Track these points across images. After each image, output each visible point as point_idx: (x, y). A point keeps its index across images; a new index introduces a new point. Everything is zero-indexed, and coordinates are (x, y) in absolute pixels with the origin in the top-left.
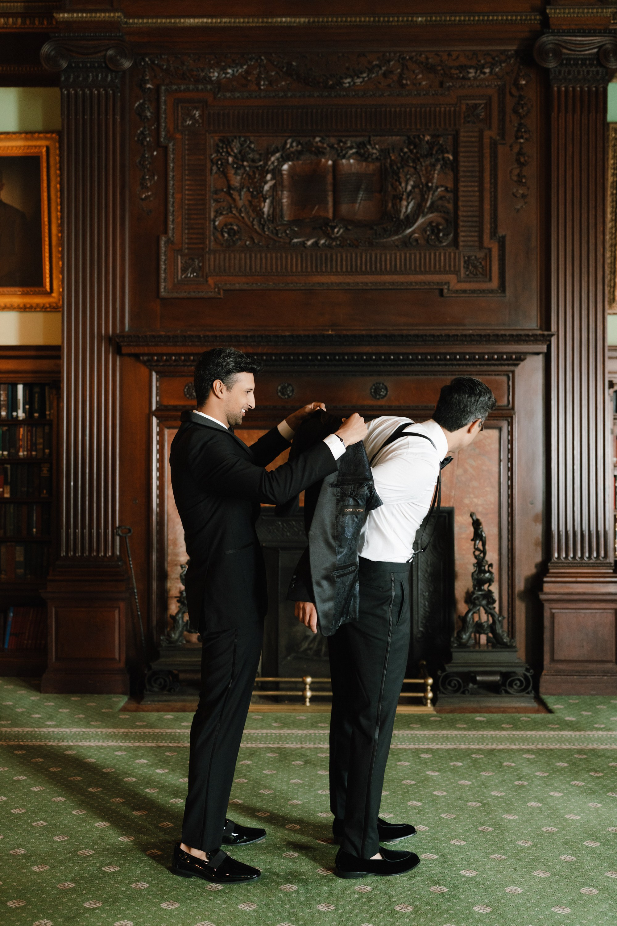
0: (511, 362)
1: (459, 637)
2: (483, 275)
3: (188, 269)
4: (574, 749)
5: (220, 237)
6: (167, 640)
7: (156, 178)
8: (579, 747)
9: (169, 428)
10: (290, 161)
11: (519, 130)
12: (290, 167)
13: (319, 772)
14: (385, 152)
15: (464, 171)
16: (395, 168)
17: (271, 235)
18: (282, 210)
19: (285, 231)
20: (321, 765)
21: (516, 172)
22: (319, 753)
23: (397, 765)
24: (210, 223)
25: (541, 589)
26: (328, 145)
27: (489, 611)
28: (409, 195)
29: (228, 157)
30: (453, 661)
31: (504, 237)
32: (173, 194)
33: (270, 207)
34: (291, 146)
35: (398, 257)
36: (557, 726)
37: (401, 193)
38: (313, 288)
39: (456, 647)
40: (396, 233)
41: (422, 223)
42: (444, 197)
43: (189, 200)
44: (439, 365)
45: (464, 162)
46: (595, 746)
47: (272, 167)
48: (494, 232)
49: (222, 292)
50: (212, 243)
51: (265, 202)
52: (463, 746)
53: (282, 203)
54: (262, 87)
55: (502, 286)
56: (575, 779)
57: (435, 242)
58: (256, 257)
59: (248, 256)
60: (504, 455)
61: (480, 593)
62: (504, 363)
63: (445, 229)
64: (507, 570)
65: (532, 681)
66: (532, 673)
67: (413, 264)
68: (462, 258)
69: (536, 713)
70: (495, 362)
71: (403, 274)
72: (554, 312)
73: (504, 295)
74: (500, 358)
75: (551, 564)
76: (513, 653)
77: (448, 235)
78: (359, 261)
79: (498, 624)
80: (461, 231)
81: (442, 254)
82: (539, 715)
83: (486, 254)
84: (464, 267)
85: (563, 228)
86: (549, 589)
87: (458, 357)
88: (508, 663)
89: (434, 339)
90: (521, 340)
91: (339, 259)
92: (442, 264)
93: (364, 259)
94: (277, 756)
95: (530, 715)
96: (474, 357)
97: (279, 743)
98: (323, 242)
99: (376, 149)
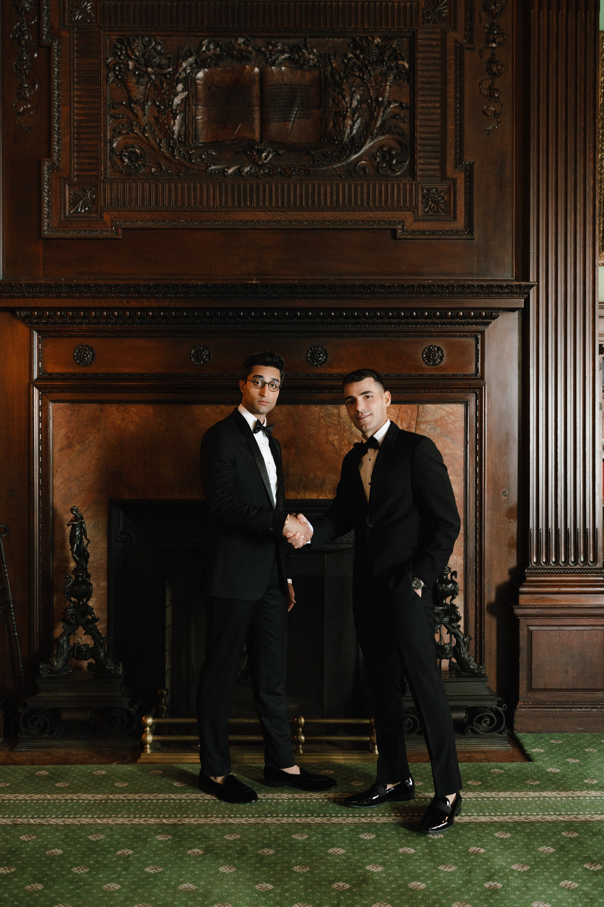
0: (480, 320)
2: (446, 212)
3: (78, 202)
4: (561, 821)
5: (118, 162)
6: (48, 669)
7: (37, 86)
8: (567, 818)
9: (53, 402)
10: (206, 68)
11: (490, 32)
12: (206, 74)
14: (324, 58)
15: (423, 83)
16: (338, 78)
17: (182, 160)
18: (196, 129)
19: (200, 156)
20: (227, 855)
21: (487, 84)
22: (227, 833)
24: (105, 145)
25: (516, 602)
26: (254, 48)
27: (453, 630)
28: (354, 112)
29: (128, 61)
31: (471, 165)
32: (59, 106)
33: (181, 126)
34: (208, 48)
35: (341, 189)
36: (538, 783)
37: (345, 109)
38: (235, 227)
40: (339, 159)
41: (371, 147)
42: (398, 115)
43: (78, 115)
44: (391, 324)
45: (423, 71)
46: (588, 817)
47: (183, 75)
48: (459, 159)
49: (120, 230)
50: (108, 170)
51: (175, 119)
53: (196, 120)
55: (470, 226)
56: (566, 878)
57: (387, 172)
58: (163, 188)
59: (153, 186)
60: (471, 436)
61: (441, 608)
62: (471, 321)
63: (399, 155)
64: (474, 577)
65: (504, 718)
66: (504, 708)
67: (359, 199)
68: (420, 191)
69: (510, 762)
70: (460, 321)
71: (346, 211)
72: (533, 258)
73: (472, 237)
74: (467, 315)
75: (528, 570)
76: (482, 683)
77: (402, 162)
78: (292, 194)
79: (463, 646)
80: (419, 158)
81: (395, 186)
82: (514, 764)
83: (450, 186)
84: (422, 203)
85: (545, 154)
86: (526, 601)
87: (415, 314)
88: (475, 695)
89: (384, 291)
90: (492, 293)
91: (267, 191)
92: (395, 199)
93: (298, 192)
94: (169, 840)
95: (503, 764)
96: (435, 314)
97: (176, 817)
98: (247, 169)
99: (314, 54)
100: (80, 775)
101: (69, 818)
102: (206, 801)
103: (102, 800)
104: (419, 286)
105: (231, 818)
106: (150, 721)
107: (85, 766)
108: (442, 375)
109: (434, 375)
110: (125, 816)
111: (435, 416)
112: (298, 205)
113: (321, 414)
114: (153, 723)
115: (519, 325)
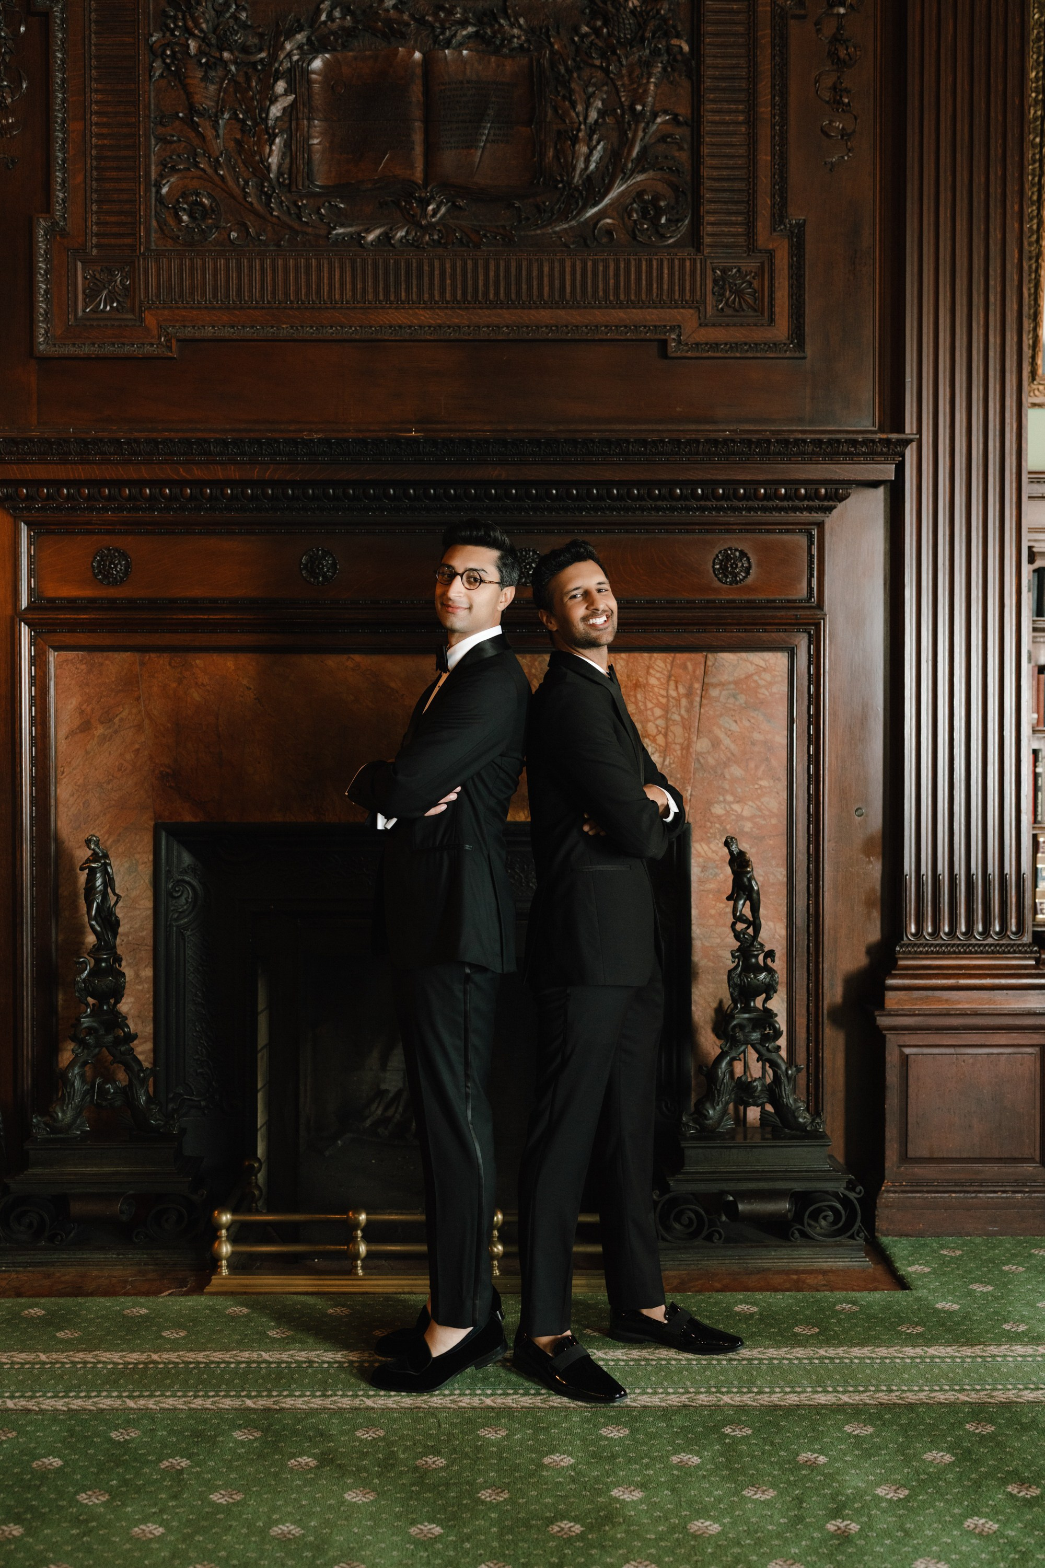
0: (817, 503)
1: (700, 1114)
2: (755, 311)
3: (99, 293)
4: (965, 1403)
5: (171, 221)
6: (47, 1125)
7: (24, 85)
8: (973, 1397)
9: (56, 648)
10: (327, 51)
12: (326, 64)
13: (350, 1496)
14: (539, 35)
15: (714, 78)
16: (561, 69)
17: (285, 218)
18: (310, 161)
19: (317, 210)
20: (359, 1470)
21: (828, 80)
22: (360, 1427)
23: (541, 1466)
24: (147, 190)
25: (881, 1004)
26: (412, 16)
27: (767, 1055)
28: (591, 131)
29: (187, 39)
30: (687, 1169)
31: (801, 226)
32: (64, 121)
33: (282, 156)
34: (330, 16)
35: (568, 270)
36: (920, 1329)
37: (576, 125)
38: (379, 336)
39: (693, 1138)
40: (565, 216)
41: (622, 194)
42: (670, 136)
43: (99, 136)
44: (657, 509)
45: (716, 56)
46: (1011, 1395)
47: (286, 65)
48: (779, 215)
49: (175, 345)
50: (154, 236)
51: (271, 142)
52: (703, 1399)
53: (310, 146)
55: (798, 335)
56: (974, 1511)
57: (650, 238)
58: (251, 268)
59: (233, 264)
60: (801, 709)
61: (746, 1016)
62: (800, 504)
63: (673, 208)
64: (805, 960)
65: (859, 1212)
66: (859, 1193)
67: (601, 286)
68: (709, 272)
69: (870, 1290)
70: (780, 504)
71: (578, 308)
72: (912, 393)
73: (802, 355)
74: (793, 495)
75: (901, 948)
76: (818, 1149)
77: (678, 221)
78: (481, 278)
79: (786, 1083)
80: (708, 212)
81: (665, 263)
82: (877, 1295)
83: (762, 263)
84: (714, 293)
85: (932, 205)
86: (896, 1003)
87: (700, 491)
88: (807, 1171)
89: (646, 449)
90: (838, 454)
91: (437, 272)
92: (665, 287)
93: (492, 274)
94: (256, 1439)
95: (858, 1294)
96: (736, 491)
97: (270, 1396)
98: (401, 234)
99: (520, 27)
100: (102, 1316)
101: (77, 1397)
102: (326, 1365)
103: (139, 1363)
104: (708, 441)
105: (369, 1397)
106: (226, 1218)
107: (112, 1298)
108: (748, 601)
109: (733, 601)
110: (179, 1394)
111: (736, 675)
112: (491, 296)
113: (533, 671)
114: (233, 1223)
115: (885, 511)
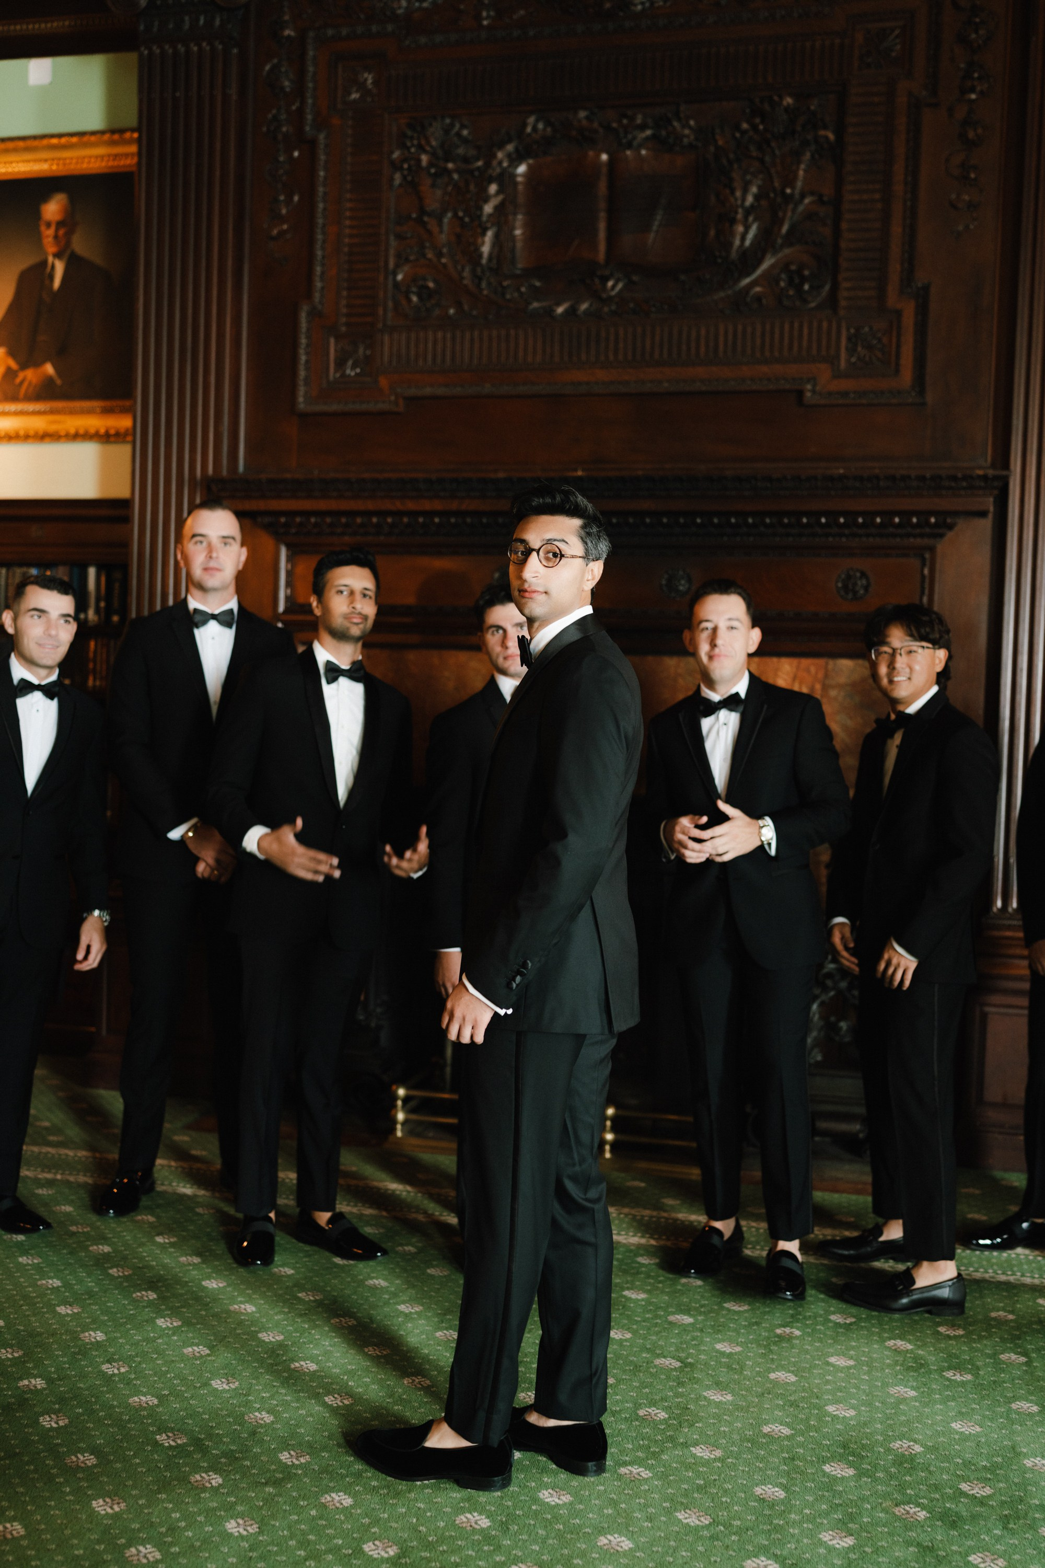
0: (928, 530)
2: (883, 363)
3: (346, 362)
5: (404, 302)
7: (296, 198)
10: (530, 157)
11: (967, 75)
12: (530, 167)
14: (706, 133)
15: (854, 163)
16: (725, 162)
17: (492, 296)
18: (513, 249)
19: (518, 290)
21: (957, 159)
24: (386, 278)
26: (601, 125)
28: (748, 212)
29: (420, 154)
31: (926, 288)
32: (324, 225)
33: (494, 245)
34: (535, 129)
35: (721, 332)
37: (734, 209)
38: (563, 392)
40: (722, 286)
41: (772, 266)
42: (816, 213)
43: (352, 236)
45: (857, 144)
47: (498, 170)
48: (907, 280)
49: (401, 400)
50: (390, 315)
51: (484, 234)
53: (514, 236)
54: (485, 23)
55: (920, 382)
57: (795, 302)
58: (462, 338)
59: (449, 335)
62: (914, 531)
63: (816, 276)
67: (749, 345)
68: (844, 330)
70: (896, 531)
71: (729, 364)
73: (923, 401)
74: (906, 523)
77: (819, 287)
78: (648, 342)
80: (845, 279)
81: (805, 324)
83: (892, 322)
84: (847, 349)
87: (823, 520)
89: (772, 485)
90: (940, 488)
91: (612, 338)
92: (805, 344)
93: (657, 338)
96: (855, 520)
98: (584, 306)
99: (690, 128)
104: (825, 478)
106: (404, 1092)
109: (851, 615)
111: (852, 678)
114: (410, 1096)
115: (991, 537)
